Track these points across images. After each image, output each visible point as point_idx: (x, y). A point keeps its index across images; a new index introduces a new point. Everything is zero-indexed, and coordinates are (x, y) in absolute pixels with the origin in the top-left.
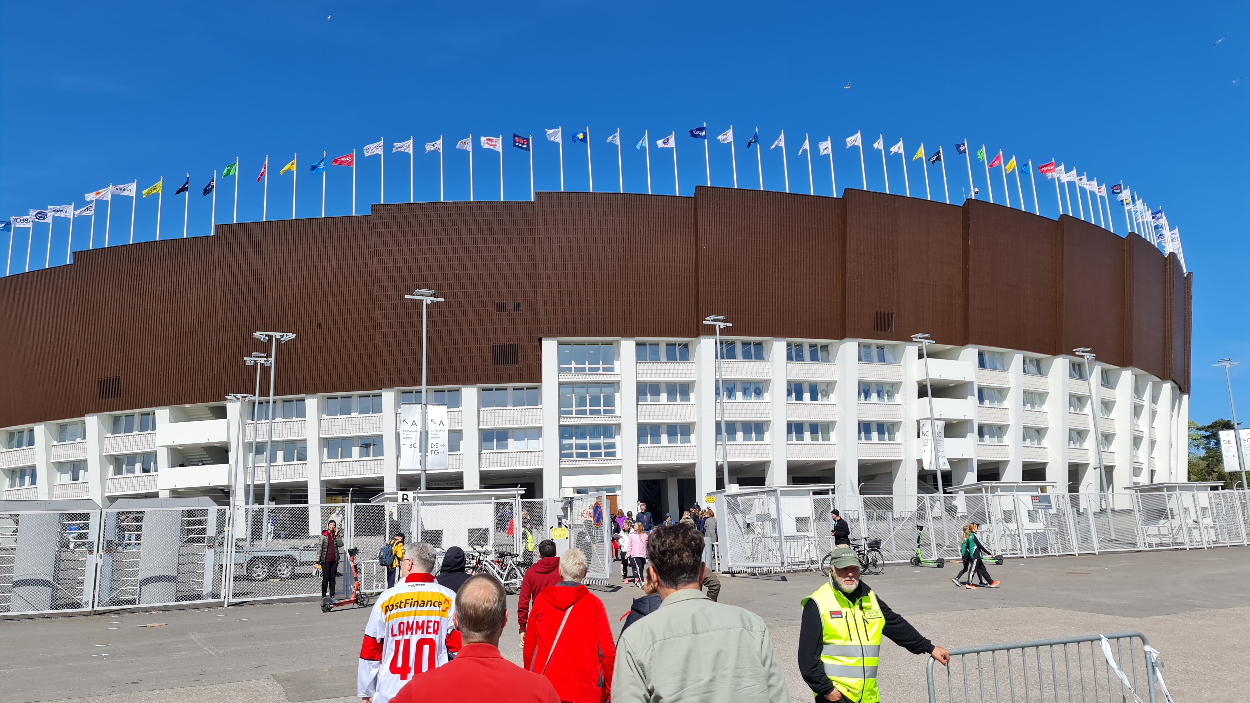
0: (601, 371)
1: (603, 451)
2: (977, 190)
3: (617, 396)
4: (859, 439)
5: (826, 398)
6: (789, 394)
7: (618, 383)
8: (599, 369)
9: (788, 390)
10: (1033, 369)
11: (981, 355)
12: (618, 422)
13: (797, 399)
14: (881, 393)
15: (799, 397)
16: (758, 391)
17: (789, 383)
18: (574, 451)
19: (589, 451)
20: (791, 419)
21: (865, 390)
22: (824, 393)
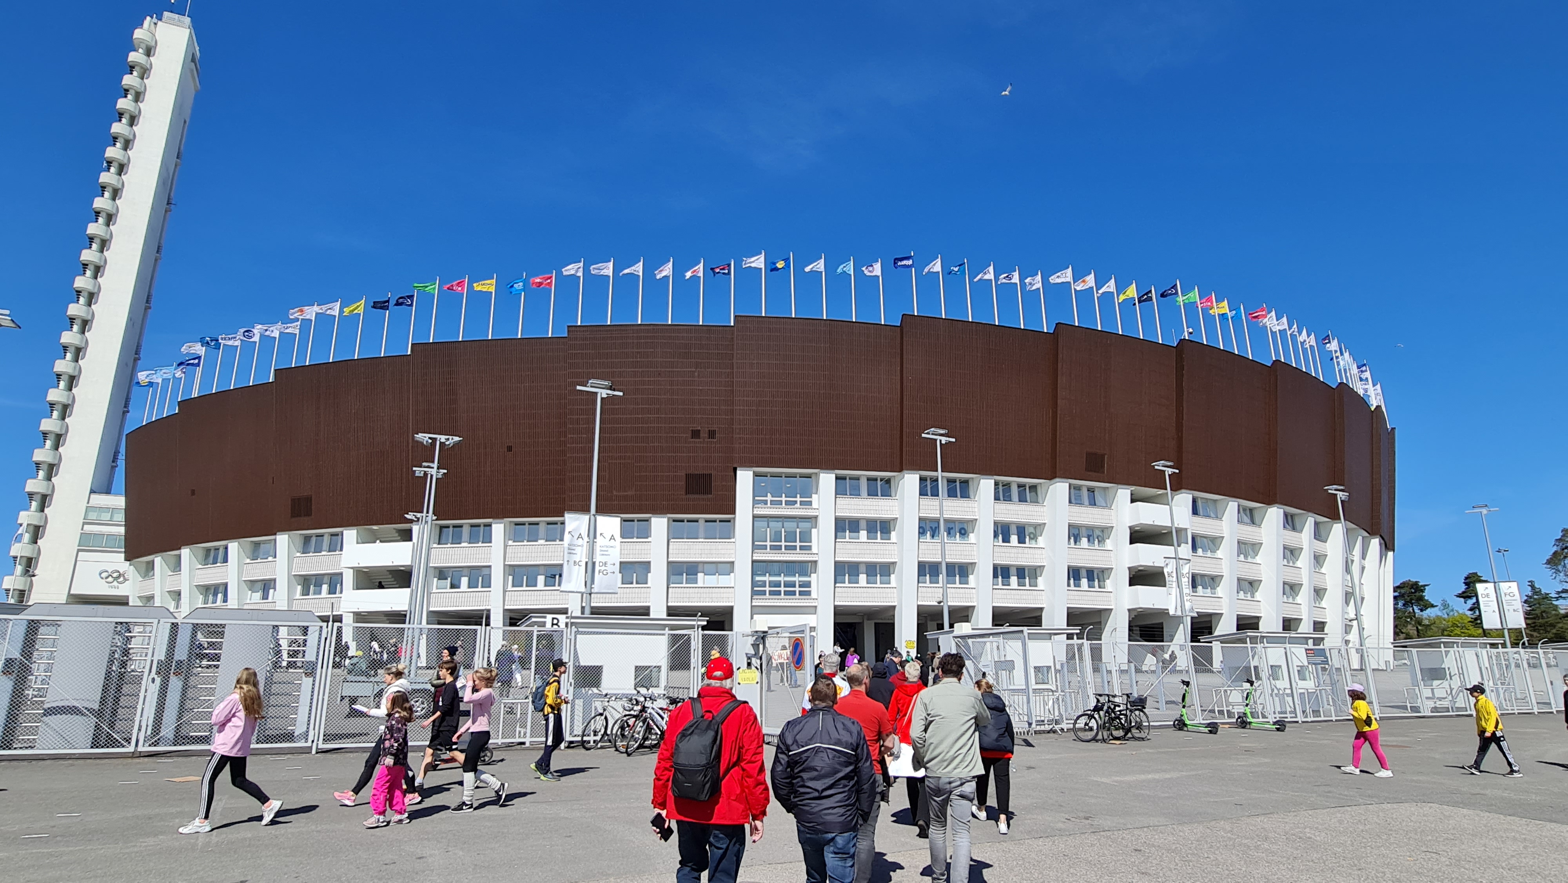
0: (798, 505)
1: (797, 589)
2: (1191, 330)
3: (814, 531)
4: (1069, 585)
5: (1033, 541)
6: (996, 536)
7: (816, 517)
8: (796, 502)
9: (995, 531)
10: (1247, 519)
11: (1194, 501)
12: (814, 559)
13: (1004, 541)
14: (1091, 538)
15: (1006, 540)
16: (963, 532)
17: (996, 524)
18: (767, 589)
19: (782, 589)
20: (998, 562)
21: (1075, 533)
22: (1032, 536)
